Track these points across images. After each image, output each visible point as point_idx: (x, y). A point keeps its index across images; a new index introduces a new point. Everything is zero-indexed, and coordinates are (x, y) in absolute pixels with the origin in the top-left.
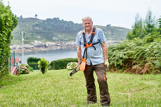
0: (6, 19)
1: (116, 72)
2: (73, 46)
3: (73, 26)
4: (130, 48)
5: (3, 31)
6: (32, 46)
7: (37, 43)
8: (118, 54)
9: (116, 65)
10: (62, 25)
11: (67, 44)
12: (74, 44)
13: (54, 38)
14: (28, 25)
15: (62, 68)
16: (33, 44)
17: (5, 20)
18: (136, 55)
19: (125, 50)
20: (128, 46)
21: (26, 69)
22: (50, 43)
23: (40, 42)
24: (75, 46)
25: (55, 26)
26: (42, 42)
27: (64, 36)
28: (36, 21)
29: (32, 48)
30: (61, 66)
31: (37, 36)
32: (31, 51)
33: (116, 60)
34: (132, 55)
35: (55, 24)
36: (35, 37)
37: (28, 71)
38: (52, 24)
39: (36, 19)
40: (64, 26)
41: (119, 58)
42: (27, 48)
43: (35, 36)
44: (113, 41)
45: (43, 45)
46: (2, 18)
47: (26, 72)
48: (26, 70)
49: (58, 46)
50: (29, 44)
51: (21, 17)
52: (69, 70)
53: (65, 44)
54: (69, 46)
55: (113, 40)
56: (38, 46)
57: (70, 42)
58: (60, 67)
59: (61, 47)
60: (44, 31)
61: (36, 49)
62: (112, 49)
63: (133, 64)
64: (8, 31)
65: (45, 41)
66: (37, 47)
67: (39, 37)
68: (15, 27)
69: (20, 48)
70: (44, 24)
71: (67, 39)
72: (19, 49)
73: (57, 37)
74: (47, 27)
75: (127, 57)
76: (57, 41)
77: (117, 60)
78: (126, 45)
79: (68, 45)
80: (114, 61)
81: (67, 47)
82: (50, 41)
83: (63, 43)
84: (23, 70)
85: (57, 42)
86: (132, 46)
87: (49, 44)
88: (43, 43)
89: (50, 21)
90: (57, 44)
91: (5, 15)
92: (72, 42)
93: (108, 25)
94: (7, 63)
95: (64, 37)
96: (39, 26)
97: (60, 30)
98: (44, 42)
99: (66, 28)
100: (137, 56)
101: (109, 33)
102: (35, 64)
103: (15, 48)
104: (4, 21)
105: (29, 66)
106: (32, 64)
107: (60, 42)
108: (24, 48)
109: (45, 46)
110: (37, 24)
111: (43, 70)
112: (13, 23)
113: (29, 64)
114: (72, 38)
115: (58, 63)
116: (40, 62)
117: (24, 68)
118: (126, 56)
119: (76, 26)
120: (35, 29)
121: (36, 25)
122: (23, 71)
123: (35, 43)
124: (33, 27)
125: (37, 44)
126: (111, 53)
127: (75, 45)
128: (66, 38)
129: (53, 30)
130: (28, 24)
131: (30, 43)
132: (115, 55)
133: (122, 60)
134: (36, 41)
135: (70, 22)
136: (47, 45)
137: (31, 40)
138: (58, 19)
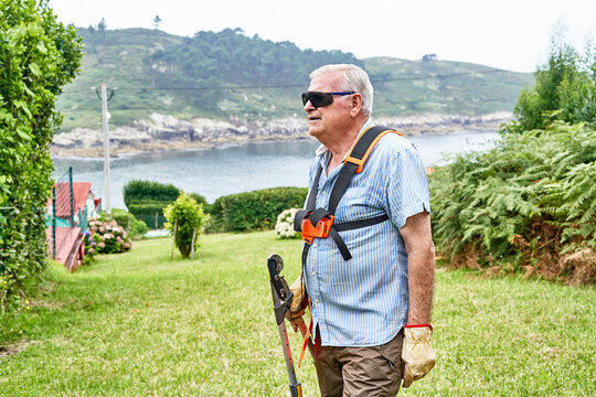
0: (30, 47)
1: (489, 271)
2: (297, 135)
3: (294, 60)
4: (548, 169)
5: (15, 102)
6: (144, 135)
7: (160, 121)
8: (500, 196)
9: (487, 241)
10: (254, 55)
11: (272, 125)
12: (300, 127)
13: (224, 105)
14: (129, 55)
15: (258, 227)
16: (147, 129)
17: (25, 54)
18: (576, 204)
19: (525, 175)
20: (540, 162)
21: (117, 234)
22: (211, 124)
23: (172, 120)
24: (302, 135)
25: (227, 61)
26: (180, 119)
27: (260, 97)
28: (156, 40)
29: (144, 141)
30: (253, 218)
31: (162, 98)
32: (139, 152)
33: (488, 220)
34: (560, 201)
35: (228, 53)
36: (152, 102)
37: (125, 240)
38: (218, 54)
39: (156, 32)
40: (263, 60)
41: (503, 212)
42: (123, 143)
43: (154, 98)
44: (447, 117)
45: (182, 129)
46: (12, 45)
47: (118, 244)
48: (119, 238)
49: (237, 133)
50: (133, 126)
51: (101, 26)
52: (284, 238)
53: (264, 125)
54: (281, 136)
55: (447, 110)
56: (166, 136)
57: (286, 120)
58: (249, 218)
59: (252, 137)
60: (186, 79)
61: (159, 146)
62: (469, 170)
63: (563, 239)
64: (39, 98)
65: (190, 116)
66: (162, 138)
67: (168, 101)
68: (72, 79)
69: (99, 143)
70: (187, 50)
71: (273, 107)
72: (93, 145)
73: (235, 101)
74: (200, 63)
75: (537, 210)
76: (234, 114)
77: (495, 223)
78: (529, 156)
79: (278, 131)
80: (480, 223)
81: (273, 136)
82: (210, 118)
83: (259, 124)
84: (108, 236)
85: (237, 119)
86: (554, 159)
87: (204, 129)
88: (183, 123)
89: (211, 42)
90: (234, 128)
91: (24, 34)
92: (292, 119)
93: (425, 58)
94: (36, 227)
95: (262, 101)
96: (169, 61)
97: (246, 74)
98: (188, 120)
99: (269, 66)
100: (581, 207)
101: (429, 86)
102: (153, 206)
103: (79, 142)
104: (18, 56)
105: (132, 216)
106: (144, 206)
107: (245, 121)
108: (112, 141)
109: (192, 136)
110: (160, 51)
111: (185, 243)
112: (61, 61)
113: (131, 206)
114: (292, 106)
115: (240, 205)
116: (174, 210)
117: (110, 231)
118: (530, 203)
119: (305, 61)
120: (154, 71)
121: (158, 56)
122: (107, 242)
123: (153, 122)
124: (146, 61)
125: (161, 128)
126: (468, 189)
127: (301, 131)
128: (269, 106)
129: (221, 75)
130: (125, 53)
131: (135, 122)
132: (487, 199)
133: (513, 221)
134: (156, 116)
135: (283, 43)
136: (199, 131)
137: (138, 113)
138: (238, 33)
